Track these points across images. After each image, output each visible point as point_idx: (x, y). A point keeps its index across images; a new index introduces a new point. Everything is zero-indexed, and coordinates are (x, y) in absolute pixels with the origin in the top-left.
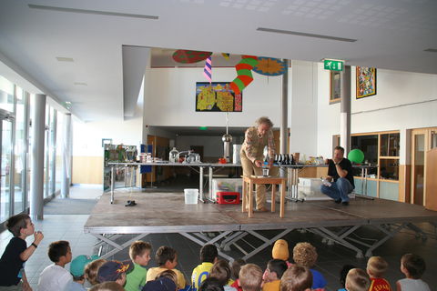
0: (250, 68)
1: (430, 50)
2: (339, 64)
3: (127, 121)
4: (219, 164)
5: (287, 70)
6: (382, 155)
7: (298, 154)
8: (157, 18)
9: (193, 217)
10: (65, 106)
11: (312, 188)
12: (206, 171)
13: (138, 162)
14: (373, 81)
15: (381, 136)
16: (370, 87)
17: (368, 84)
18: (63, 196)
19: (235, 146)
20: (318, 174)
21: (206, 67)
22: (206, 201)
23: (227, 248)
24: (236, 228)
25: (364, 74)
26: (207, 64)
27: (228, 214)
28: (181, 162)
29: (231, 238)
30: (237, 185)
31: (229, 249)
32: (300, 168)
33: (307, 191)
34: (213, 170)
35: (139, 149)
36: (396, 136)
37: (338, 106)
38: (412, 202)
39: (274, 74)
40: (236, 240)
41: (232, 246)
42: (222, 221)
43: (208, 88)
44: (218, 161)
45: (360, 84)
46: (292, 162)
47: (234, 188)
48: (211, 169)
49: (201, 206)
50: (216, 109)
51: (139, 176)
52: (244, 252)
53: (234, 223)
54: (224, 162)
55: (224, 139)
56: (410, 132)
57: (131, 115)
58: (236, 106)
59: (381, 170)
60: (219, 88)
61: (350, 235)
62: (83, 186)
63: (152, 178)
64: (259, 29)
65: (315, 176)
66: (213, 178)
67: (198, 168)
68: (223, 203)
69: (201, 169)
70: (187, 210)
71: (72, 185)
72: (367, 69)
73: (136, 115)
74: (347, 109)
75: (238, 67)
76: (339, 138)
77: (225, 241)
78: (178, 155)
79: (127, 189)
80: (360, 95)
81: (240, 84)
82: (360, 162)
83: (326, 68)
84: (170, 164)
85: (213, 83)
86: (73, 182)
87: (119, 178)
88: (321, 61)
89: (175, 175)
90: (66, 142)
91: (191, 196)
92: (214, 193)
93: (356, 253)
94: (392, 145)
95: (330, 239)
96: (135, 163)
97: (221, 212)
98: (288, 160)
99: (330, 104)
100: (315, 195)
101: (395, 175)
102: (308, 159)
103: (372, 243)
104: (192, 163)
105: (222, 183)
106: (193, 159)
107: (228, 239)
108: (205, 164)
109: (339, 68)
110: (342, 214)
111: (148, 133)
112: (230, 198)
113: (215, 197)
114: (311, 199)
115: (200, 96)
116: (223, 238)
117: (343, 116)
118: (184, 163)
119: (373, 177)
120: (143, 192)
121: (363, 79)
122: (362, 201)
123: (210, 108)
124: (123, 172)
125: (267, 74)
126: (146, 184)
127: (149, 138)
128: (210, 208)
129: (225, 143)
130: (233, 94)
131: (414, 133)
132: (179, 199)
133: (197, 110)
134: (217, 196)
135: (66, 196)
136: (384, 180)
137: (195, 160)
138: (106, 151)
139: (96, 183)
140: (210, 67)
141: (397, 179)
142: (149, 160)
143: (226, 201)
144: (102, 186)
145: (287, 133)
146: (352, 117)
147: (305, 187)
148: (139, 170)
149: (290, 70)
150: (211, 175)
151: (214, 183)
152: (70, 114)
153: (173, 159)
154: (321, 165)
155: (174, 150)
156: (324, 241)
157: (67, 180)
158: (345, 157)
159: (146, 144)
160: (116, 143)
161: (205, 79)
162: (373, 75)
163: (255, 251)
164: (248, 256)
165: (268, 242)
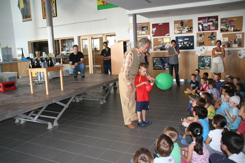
6: (62, 51)
74: (51, 24)
80: (45, 17)
99: (23, 21)
117: (49, 28)
119: (58, 64)
131: (81, 38)
136: (65, 65)
143: (6, 88)
162: (54, 4)
163: (60, 114)
164: (57, 118)
165: (66, 106)
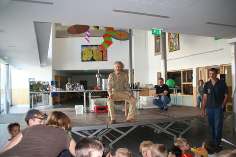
0: (111, 36)
1: (208, 23)
2: (160, 32)
3: (42, 68)
4: (95, 90)
5: (131, 37)
6: (183, 82)
7: (139, 83)
8: (52, 4)
9: (80, 121)
10: (5, 60)
11: (147, 102)
12: (87, 94)
13: (48, 91)
14: (177, 42)
15: (183, 71)
16: (176, 46)
17: (175, 44)
18: (6, 112)
19: (103, 80)
20: (150, 94)
21: (87, 37)
22: (88, 112)
23: (101, 138)
24: (105, 127)
25: (172, 38)
26: (87, 35)
27: (100, 119)
28: (73, 90)
29: (103, 132)
30: (105, 102)
31: (102, 139)
32: (140, 91)
33: (145, 103)
34: (92, 94)
35: (50, 84)
36: (191, 72)
37: (160, 56)
38: (200, 107)
39: (124, 40)
40: (106, 133)
41: (103, 137)
42: (97, 124)
43: (88, 48)
44: (93, 89)
45: (171, 44)
46: (136, 87)
47: (104, 103)
48: (90, 93)
49: (85, 115)
50: (93, 60)
51: (51, 99)
52: (110, 140)
53: (104, 124)
54: (97, 89)
55: (97, 76)
56: (198, 69)
57: (45, 64)
58: (104, 58)
59: (183, 90)
60: (94, 48)
61: (170, 127)
62: (19, 106)
63: (58, 100)
64: (114, 11)
65: (148, 95)
66: (92, 98)
67: (82, 93)
68: (98, 113)
69: (85, 93)
70: (77, 118)
71: (12, 105)
72: (174, 36)
73: (48, 65)
74: (165, 57)
75: (104, 36)
76: (161, 74)
77: (100, 134)
78: (71, 86)
79: (44, 107)
80: (171, 50)
81: (105, 45)
82: (173, 86)
83: (153, 34)
84: (66, 91)
85: (90, 46)
86: (13, 104)
87: (39, 100)
88: (150, 30)
89: (71, 97)
90: (6, 81)
91: (79, 109)
92: (92, 107)
93: (173, 137)
94: (188, 77)
95: (159, 130)
96: (46, 92)
97: (96, 118)
98: (134, 86)
99: (155, 55)
100: (149, 105)
101: (190, 92)
102: (144, 86)
103: (182, 131)
104: (79, 91)
105: (97, 101)
106: (79, 88)
107: (101, 133)
108: (87, 91)
109: (160, 33)
110: (165, 115)
111: (55, 74)
112: (102, 109)
113: (93, 109)
114: (147, 108)
115: (83, 53)
116: (99, 133)
117: (162, 61)
118: (74, 91)
119: (179, 94)
120: (54, 108)
121: (172, 41)
122: (175, 107)
123: (90, 59)
124: (41, 97)
125: (120, 40)
126: (55, 103)
127: (56, 77)
128: (91, 115)
129: (98, 78)
130: (102, 52)
131: (200, 69)
132: (72, 111)
133: (82, 61)
134: (94, 109)
135: (8, 112)
136: (185, 95)
137: (80, 89)
138: (30, 85)
139: (25, 104)
140: (89, 36)
141: (192, 94)
142: (54, 89)
143: (99, 111)
144: (29, 106)
145: (132, 72)
146: (167, 62)
147: (143, 101)
148: (50, 95)
149: (133, 38)
150: (90, 97)
151: (92, 102)
152: (8, 65)
153: (68, 88)
154: (152, 89)
155: (69, 83)
156: (155, 131)
157: (8, 103)
158: (164, 83)
159: (54, 80)
160: (37, 80)
161: (86, 43)
162: (177, 39)
163: (118, 139)
164: (113, 142)
165: (124, 134)
